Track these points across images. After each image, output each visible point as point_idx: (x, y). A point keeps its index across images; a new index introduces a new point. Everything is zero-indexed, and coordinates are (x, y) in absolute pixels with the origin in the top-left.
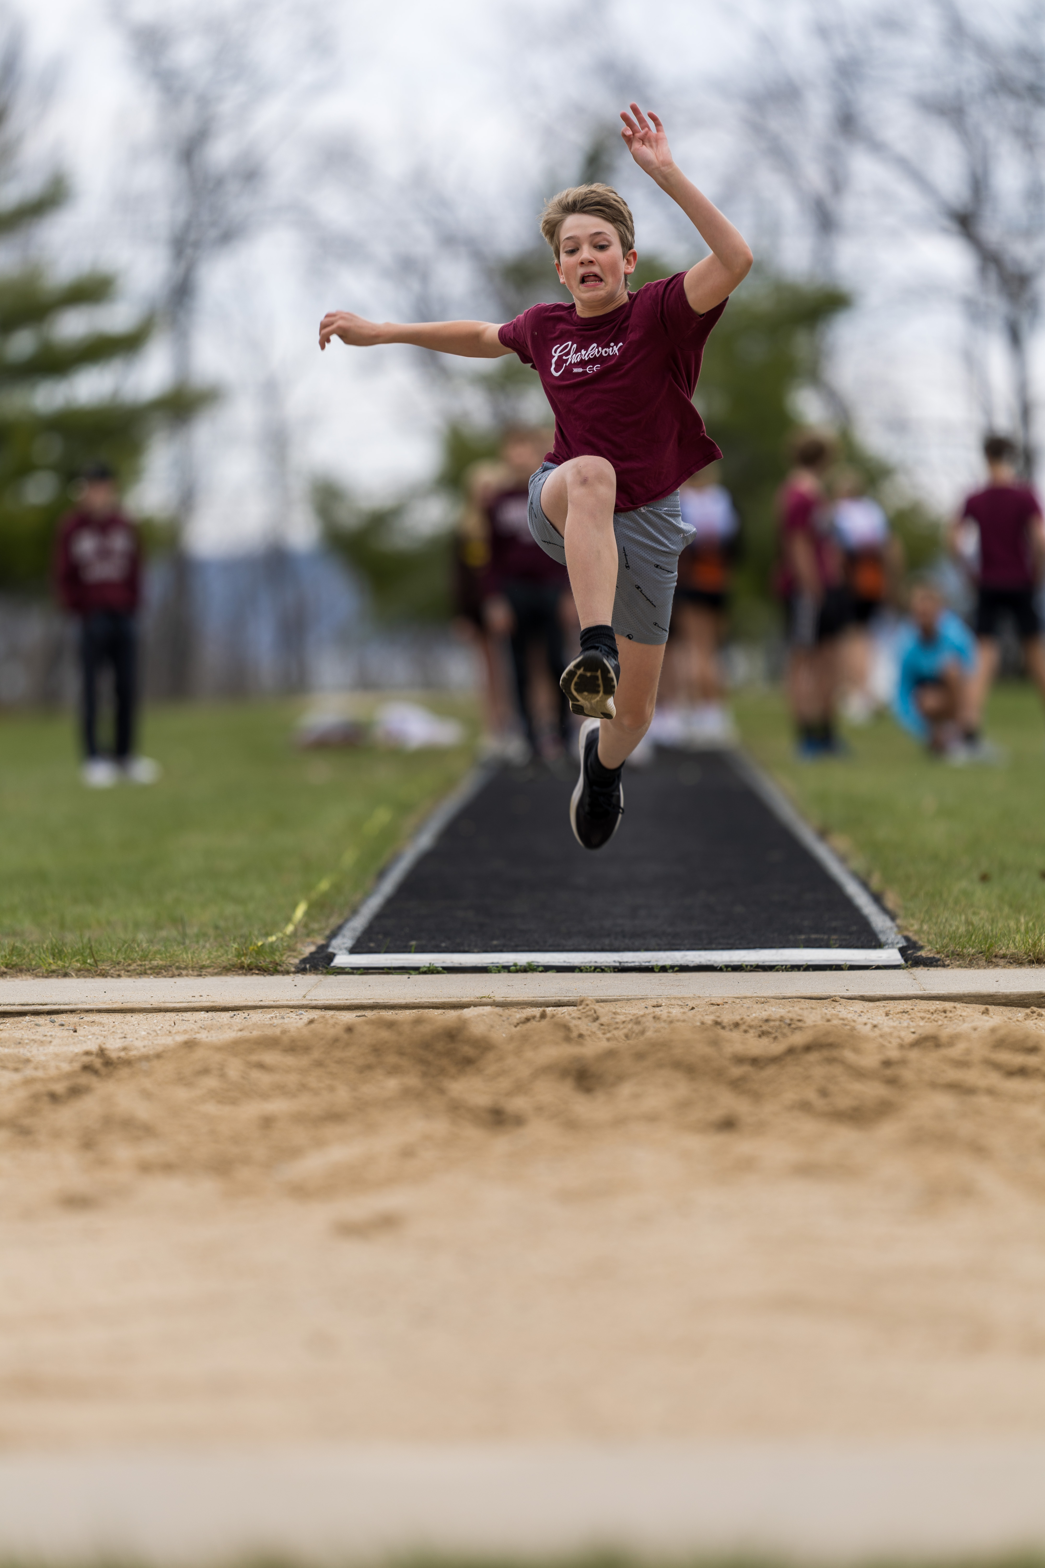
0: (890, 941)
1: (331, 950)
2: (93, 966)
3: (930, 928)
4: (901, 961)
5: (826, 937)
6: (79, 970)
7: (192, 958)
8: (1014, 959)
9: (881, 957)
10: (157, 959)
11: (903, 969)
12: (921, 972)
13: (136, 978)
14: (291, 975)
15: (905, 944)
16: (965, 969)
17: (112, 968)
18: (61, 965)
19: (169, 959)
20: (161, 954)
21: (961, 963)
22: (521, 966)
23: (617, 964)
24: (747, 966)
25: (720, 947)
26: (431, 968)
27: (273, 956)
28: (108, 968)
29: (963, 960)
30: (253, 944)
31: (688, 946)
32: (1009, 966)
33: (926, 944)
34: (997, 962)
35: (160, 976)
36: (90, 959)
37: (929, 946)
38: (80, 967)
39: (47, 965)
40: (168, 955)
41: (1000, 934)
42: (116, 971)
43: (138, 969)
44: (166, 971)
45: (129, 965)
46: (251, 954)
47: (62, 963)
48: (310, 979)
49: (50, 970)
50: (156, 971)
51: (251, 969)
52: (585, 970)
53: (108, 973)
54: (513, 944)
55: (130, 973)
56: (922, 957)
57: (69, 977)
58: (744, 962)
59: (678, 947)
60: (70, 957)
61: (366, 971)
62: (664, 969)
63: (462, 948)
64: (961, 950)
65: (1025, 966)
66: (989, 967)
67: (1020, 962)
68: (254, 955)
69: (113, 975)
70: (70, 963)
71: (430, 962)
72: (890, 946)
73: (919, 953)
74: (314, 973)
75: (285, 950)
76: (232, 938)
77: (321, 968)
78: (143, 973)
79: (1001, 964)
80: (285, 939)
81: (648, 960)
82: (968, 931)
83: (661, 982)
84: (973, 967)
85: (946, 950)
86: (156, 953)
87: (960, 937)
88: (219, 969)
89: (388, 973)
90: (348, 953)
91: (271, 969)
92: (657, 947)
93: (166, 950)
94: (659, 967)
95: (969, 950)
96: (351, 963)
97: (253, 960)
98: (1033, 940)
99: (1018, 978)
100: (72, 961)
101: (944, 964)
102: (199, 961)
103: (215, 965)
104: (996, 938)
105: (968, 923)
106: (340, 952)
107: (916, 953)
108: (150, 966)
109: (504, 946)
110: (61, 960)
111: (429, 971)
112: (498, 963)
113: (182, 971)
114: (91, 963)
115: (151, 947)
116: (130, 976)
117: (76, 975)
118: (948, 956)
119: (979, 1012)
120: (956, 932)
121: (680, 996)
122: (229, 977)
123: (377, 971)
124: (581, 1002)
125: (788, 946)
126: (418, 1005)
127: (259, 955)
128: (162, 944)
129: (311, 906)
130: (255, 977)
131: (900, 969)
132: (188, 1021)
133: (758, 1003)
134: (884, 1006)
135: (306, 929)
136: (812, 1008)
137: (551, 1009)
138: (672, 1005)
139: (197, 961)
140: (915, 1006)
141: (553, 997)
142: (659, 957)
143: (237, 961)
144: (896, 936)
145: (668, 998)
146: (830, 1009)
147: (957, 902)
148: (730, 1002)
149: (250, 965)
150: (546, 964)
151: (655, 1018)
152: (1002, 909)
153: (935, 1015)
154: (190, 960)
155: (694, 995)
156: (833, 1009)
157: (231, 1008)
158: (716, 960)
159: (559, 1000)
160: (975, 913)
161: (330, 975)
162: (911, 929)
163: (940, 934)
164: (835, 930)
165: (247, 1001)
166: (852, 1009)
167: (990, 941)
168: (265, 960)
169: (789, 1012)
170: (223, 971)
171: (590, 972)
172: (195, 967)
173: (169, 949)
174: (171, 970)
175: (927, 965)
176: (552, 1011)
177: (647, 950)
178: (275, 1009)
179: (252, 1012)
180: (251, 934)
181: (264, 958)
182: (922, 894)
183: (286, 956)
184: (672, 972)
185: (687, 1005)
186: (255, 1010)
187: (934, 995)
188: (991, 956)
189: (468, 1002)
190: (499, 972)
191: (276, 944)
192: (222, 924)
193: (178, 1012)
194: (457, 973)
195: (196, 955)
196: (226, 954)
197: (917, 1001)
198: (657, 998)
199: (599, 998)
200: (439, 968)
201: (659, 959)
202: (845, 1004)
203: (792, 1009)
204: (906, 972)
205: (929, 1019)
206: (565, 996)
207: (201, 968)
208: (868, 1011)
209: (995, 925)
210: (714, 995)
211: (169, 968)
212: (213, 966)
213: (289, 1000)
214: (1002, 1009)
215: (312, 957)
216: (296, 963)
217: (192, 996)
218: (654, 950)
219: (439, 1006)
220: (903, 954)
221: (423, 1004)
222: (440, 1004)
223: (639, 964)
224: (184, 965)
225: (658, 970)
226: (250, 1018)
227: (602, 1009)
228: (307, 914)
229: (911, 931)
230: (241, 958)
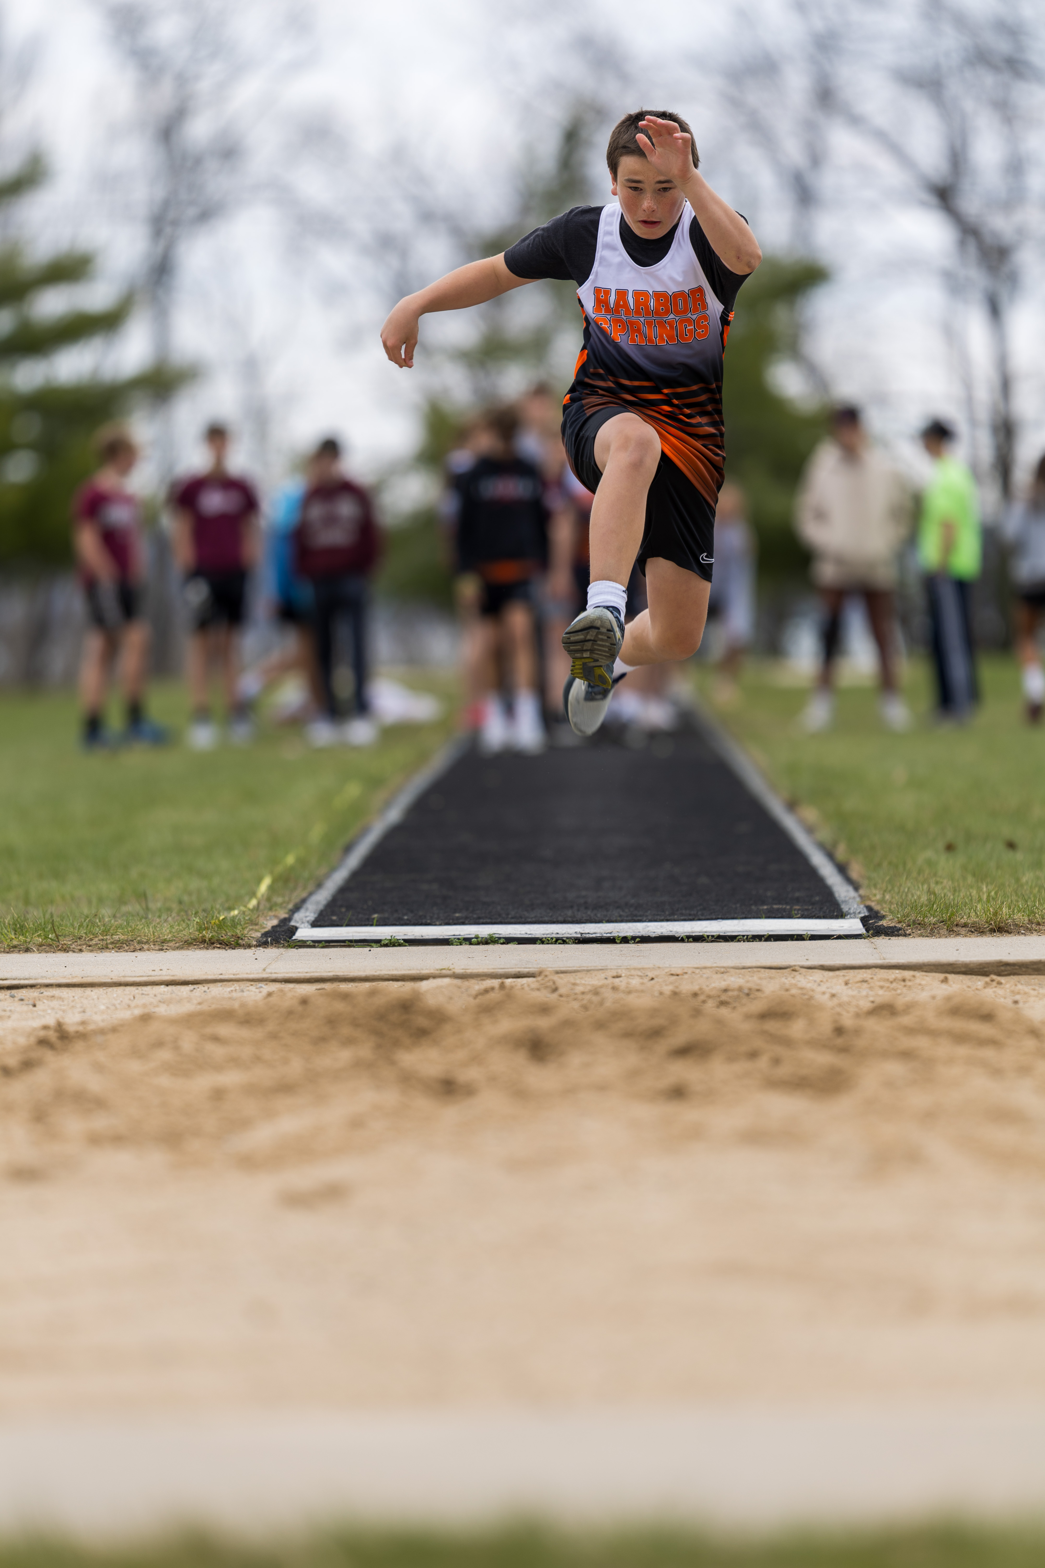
0: (852, 911)
1: (293, 923)
2: (56, 941)
3: (892, 898)
4: (863, 931)
5: (788, 907)
6: (41, 945)
7: (154, 933)
8: (975, 928)
9: (842, 927)
10: (118, 933)
11: (865, 938)
12: (882, 941)
13: (97, 953)
14: (253, 948)
15: (867, 914)
16: (927, 938)
17: (73, 943)
18: (22, 940)
19: (131, 934)
20: (123, 929)
21: (922, 933)
22: (482, 938)
23: (579, 936)
24: (708, 936)
25: (683, 917)
26: (392, 941)
27: (235, 929)
28: (69, 943)
29: (924, 930)
30: (215, 918)
31: (650, 918)
32: (970, 935)
33: (887, 914)
34: (959, 931)
35: (122, 950)
36: (52, 934)
37: (890, 916)
38: (42, 942)
39: (9, 941)
40: (130, 929)
41: (962, 903)
42: (77, 945)
43: (100, 944)
44: (127, 946)
45: (91, 940)
46: (212, 927)
47: (23, 938)
48: (272, 952)
49: (12, 945)
50: (117, 945)
51: (213, 943)
52: (548, 942)
53: (70, 947)
54: (475, 916)
55: (92, 948)
56: (884, 926)
57: (30, 952)
58: (706, 932)
59: (640, 918)
60: (32, 932)
61: (327, 944)
62: (625, 940)
63: (424, 921)
64: (922, 919)
65: (986, 935)
66: (950, 936)
67: (981, 930)
68: (216, 929)
69: (75, 950)
70: (32, 938)
71: (391, 934)
72: (852, 916)
73: (881, 923)
74: (275, 946)
75: (248, 923)
76: (194, 913)
77: (282, 942)
78: (104, 948)
79: (962, 933)
80: (247, 913)
81: (610, 931)
82: (929, 900)
83: (622, 953)
84: (935, 936)
85: (907, 919)
86: (117, 928)
87: (922, 906)
88: (181, 943)
89: (349, 946)
90: (310, 926)
91: (232, 943)
92: (619, 918)
93: (128, 923)
94: (620, 938)
95: (930, 920)
96: (312, 937)
97: (214, 934)
98: (994, 909)
99: (978, 947)
100: (33, 936)
101: (906, 933)
102: (161, 936)
103: (176, 939)
104: (957, 907)
105: (930, 892)
106: (302, 926)
107: (878, 923)
108: (112, 940)
109: (466, 918)
110: (23, 935)
111: (391, 943)
112: (460, 935)
113: (143, 945)
114: (53, 938)
115: (113, 921)
116: (92, 951)
117: (38, 950)
118: (910, 926)
119: (939, 981)
120: (917, 901)
121: (639, 966)
122: (190, 951)
123: (339, 944)
124: (540, 973)
125: (750, 916)
126: (379, 978)
127: (221, 929)
128: (124, 918)
129: (274, 881)
130: (216, 951)
131: (861, 939)
132: (148, 995)
133: (717, 973)
134: (844, 976)
135: (270, 903)
136: (771, 978)
137: (510, 980)
138: (632, 976)
139: (159, 935)
140: (875, 975)
141: (512, 968)
142: (621, 928)
143: (199, 935)
144: (858, 905)
145: (628, 969)
146: (789, 979)
147: (920, 871)
148: (689, 972)
149: (211, 939)
150: (507, 936)
151: (615, 989)
152: (964, 878)
153: (894, 985)
154: (152, 934)
155: (654, 966)
156: (793, 979)
157: (190, 982)
158: (678, 931)
159: (519, 972)
160: (937, 883)
161: (292, 948)
162: (874, 899)
163: (902, 904)
164: (797, 901)
165: (208, 975)
166: (811, 978)
167: (951, 910)
168: (227, 934)
169: (748, 982)
170: (184, 946)
171: (552, 943)
172: (157, 942)
173: (131, 924)
174: (133, 945)
175: (888, 934)
176: (511, 983)
177: (609, 921)
178: (235, 983)
179: (211, 985)
180: (212, 908)
181: (226, 931)
182: (885, 864)
183: (248, 929)
184: (633, 943)
185: (647, 976)
186: (214, 984)
187: (893, 964)
188: (952, 925)
189: (427, 974)
190: (461, 945)
191: (237, 918)
192: (186, 898)
193: (138, 986)
194: (419, 946)
195: (158, 929)
196: (187, 928)
197: (877, 970)
198: (616, 969)
199: (558, 969)
200: (400, 941)
201: (621, 930)
202: (804, 974)
203: (750, 979)
204: (868, 941)
205: (888, 987)
206: (525, 968)
207: (163, 943)
208: (827, 981)
209: (957, 894)
210: (673, 966)
211: (130, 942)
212: (175, 940)
213: (249, 974)
214: (961, 977)
215: (274, 931)
216: (258, 937)
217: (153, 971)
218: (616, 921)
219: (398, 978)
220: (865, 924)
221: (383, 976)
222: (400, 977)
223: (601, 935)
224: (145, 939)
225: (619, 941)
226: (210, 992)
227: (561, 980)
228: (271, 888)
229: (873, 901)
230: (202, 932)
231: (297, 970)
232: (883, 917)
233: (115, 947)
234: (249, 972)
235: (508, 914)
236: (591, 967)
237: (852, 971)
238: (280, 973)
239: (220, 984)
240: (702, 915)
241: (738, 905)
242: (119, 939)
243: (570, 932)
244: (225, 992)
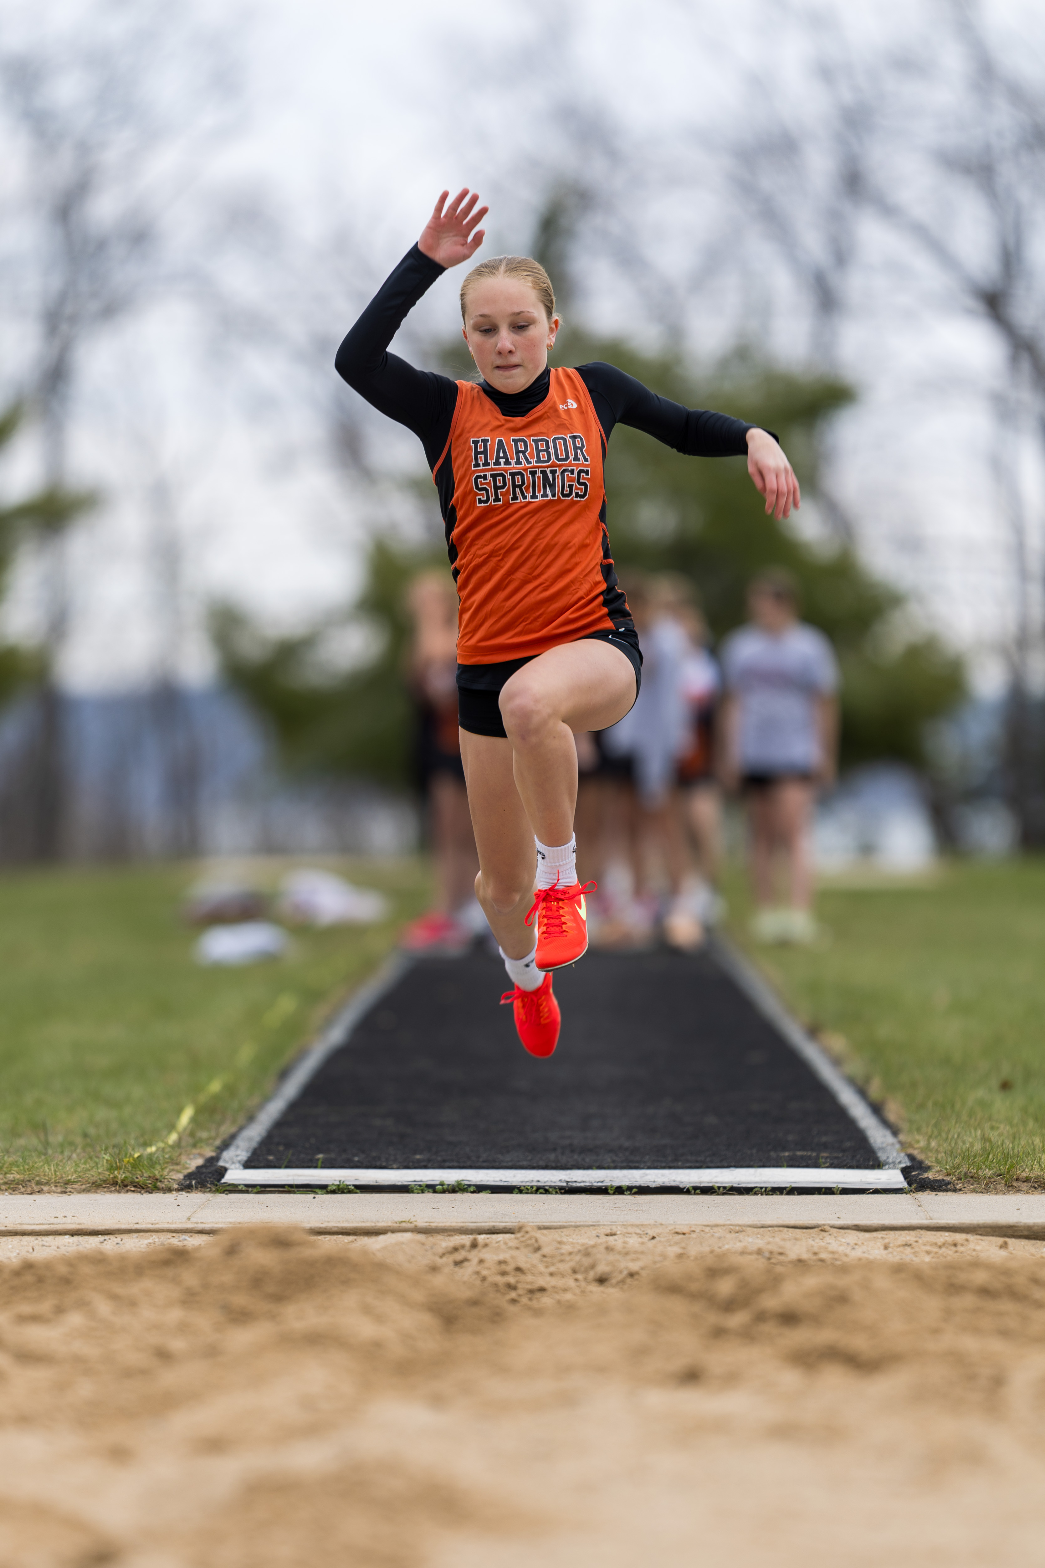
0: (890, 1160)
1: (221, 1163)
3: (939, 1145)
4: (905, 1185)
5: (814, 1154)
7: (55, 1171)
8: (1039, 1183)
9: (880, 1179)
10: (13, 1172)
11: (906, 1193)
12: (927, 1197)
14: (174, 1192)
15: (909, 1164)
16: (981, 1194)
19: (28, 1173)
20: (18, 1167)
21: (975, 1188)
22: (449, 1185)
23: (565, 1184)
24: (719, 1188)
25: (688, 1165)
26: (341, 1187)
27: (153, 1170)
29: (978, 1184)
30: (128, 1156)
31: (649, 1164)
32: (1032, 1191)
33: (933, 1164)
34: (1019, 1187)
35: (17, 1192)
37: (937, 1167)
40: (27, 1167)
41: (1023, 1153)
44: (23, 1187)
46: (125, 1166)
48: (196, 1198)
50: (12, 1186)
51: (126, 1186)
52: (527, 1191)
54: (439, 1159)
56: (930, 1179)
58: (716, 1183)
59: (637, 1165)
61: (263, 1189)
62: (619, 1190)
63: (378, 1164)
64: (975, 1171)
66: (1009, 1193)
68: (130, 1168)
71: (340, 1179)
72: (891, 1166)
73: (925, 1175)
74: (201, 1191)
75: (167, 1163)
76: (103, 1148)
77: (209, 1185)
79: (1023, 1189)
80: (168, 1150)
81: (601, 1180)
82: (984, 1149)
83: (616, 1206)
84: (990, 1192)
85: (958, 1171)
86: (12, 1165)
87: (975, 1157)
88: (88, 1185)
89: (289, 1192)
90: (242, 1167)
91: (149, 1185)
92: (612, 1165)
93: (25, 1161)
94: (613, 1188)
95: (985, 1172)
96: (244, 1180)
97: (128, 1174)
101: (955, 1188)
102: (64, 1176)
103: (83, 1180)
104: (1018, 1157)
105: (985, 1139)
106: (233, 1166)
107: (922, 1175)
109: (429, 1161)
111: (339, 1190)
112: (421, 1181)
113: (42, 1187)
118: (961, 1179)
119: (996, 1246)
120: (970, 1149)
121: (638, 1222)
122: (99, 1195)
123: (276, 1189)
124: (520, 1229)
125: (768, 1164)
126: (325, 1230)
127: (135, 1168)
128: (19, 1154)
129: (198, 1112)
130: (130, 1195)
131: (902, 1193)
132: (50, 1246)
133: (730, 1232)
134: (882, 1238)
135: (192, 1139)
136: (796, 1239)
137: (483, 1236)
138: (628, 1233)
139: (61, 1175)
140: (920, 1238)
141: (486, 1222)
142: (615, 1176)
143: (109, 1175)
144: (897, 1154)
145: (624, 1225)
146: (817, 1240)
147: (971, 1114)
148: (698, 1230)
149: (124, 1180)
150: (478, 1183)
151: (609, 1249)
152: (1025, 1124)
153: (943, 1249)
154: (53, 1173)
155: (656, 1222)
156: (821, 1241)
157: (100, 1231)
158: (683, 1180)
159: (494, 1227)
160: (992, 1128)
161: (220, 1193)
162: (917, 1146)
163: (952, 1153)
164: (825, 1146)
165: (121, 1223)
166: (844, 1240)
167: (1010, 1161)
168: (143, 1175)
169: (769, 1243)
170: (92, 1188)
171: (532, 1193)
172: (59, 1183)
173: (27, 1161)
174: (30, 1186)
175: (935, 1189)
176: (484, 1239)
177: (600, 1167)
178: (153, 1234)
179: (125, 1237)
180: (125, 1143)
181: (142, 1172)
182: (930, 1104)
183: (167, 1170)
184: (630, 1194)
185: (647, 1234)
186: (129, 1235)
187: (942, 1225)
188: (1011, 1179)
189: (384, 1227)
190: (423, 1192)
191: (156, 1156)
192: (92, 1131)
193: (38, 1235)
194: (372, 1193)
195: (60, 1168)
196: (95, 1167)
197: (922, 1232)
198: (611, 1225)
199: (541, 1224)
200: (350, 1187)
201: (614, 1178)
202: (835, 1234)
203: (771, 1239)
204: (911, 1197)
205: (936, 1253)
206: (500, 1222)
207: (66, 1184)
208: (863, 1244)
209: (1016, 1142)
210: (678, 1223)
211: (27, 1183)
212: (80, 1181)
213: (170, 1223)
214: (1024, 1242)
215: (198, 1172)
216: (180, 1179)
217: (55, 1217)
218: (609, 1168)
219: (349, 1231)
220: (906, 1176)
221: (331, 1229)
222: (351, 1230)
223: (590, 1184)
224: (45, 1179)
225: (612, 1192)
226: (123, 1244)
227: (544, 1238)
228: (194, 1120)
229: (915, 1149)
230: (114, 1173)
231: (228, 1220)
232: (928, 1169)
233: (9, 1188)
234: (170, 1221)
235: (478, 1157)
236: (580, 1222)
237: (892, 1232)
238: (208, 1223)
239: (135, 1235)
240: (712, 1162)
241: (754, 1151)
242: (13, 1179)
243: (554, 1180)
244: (142, 1244)
